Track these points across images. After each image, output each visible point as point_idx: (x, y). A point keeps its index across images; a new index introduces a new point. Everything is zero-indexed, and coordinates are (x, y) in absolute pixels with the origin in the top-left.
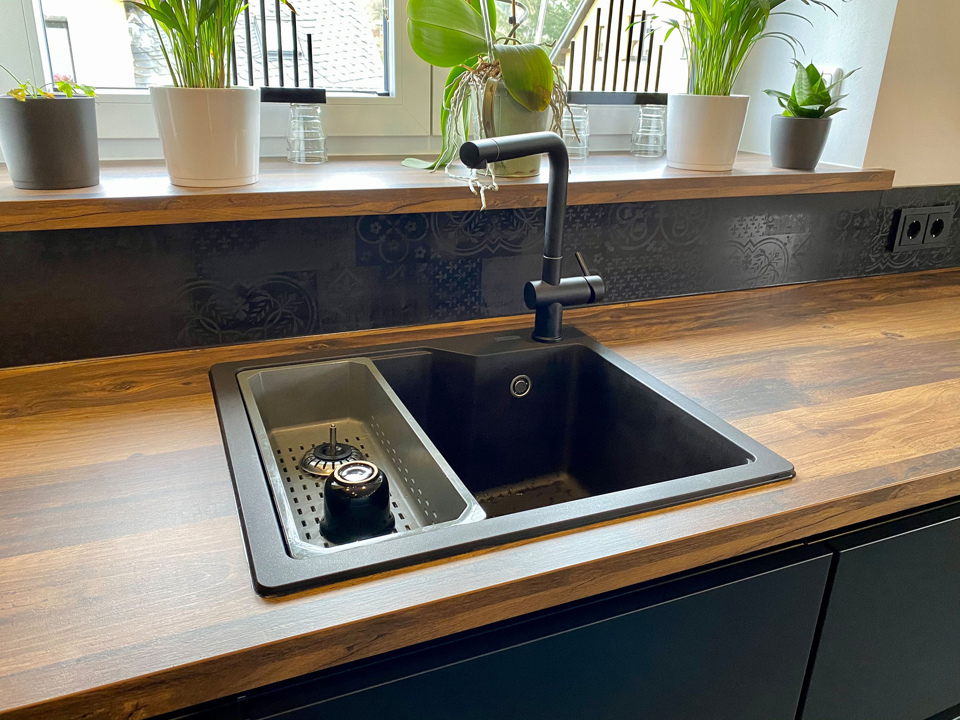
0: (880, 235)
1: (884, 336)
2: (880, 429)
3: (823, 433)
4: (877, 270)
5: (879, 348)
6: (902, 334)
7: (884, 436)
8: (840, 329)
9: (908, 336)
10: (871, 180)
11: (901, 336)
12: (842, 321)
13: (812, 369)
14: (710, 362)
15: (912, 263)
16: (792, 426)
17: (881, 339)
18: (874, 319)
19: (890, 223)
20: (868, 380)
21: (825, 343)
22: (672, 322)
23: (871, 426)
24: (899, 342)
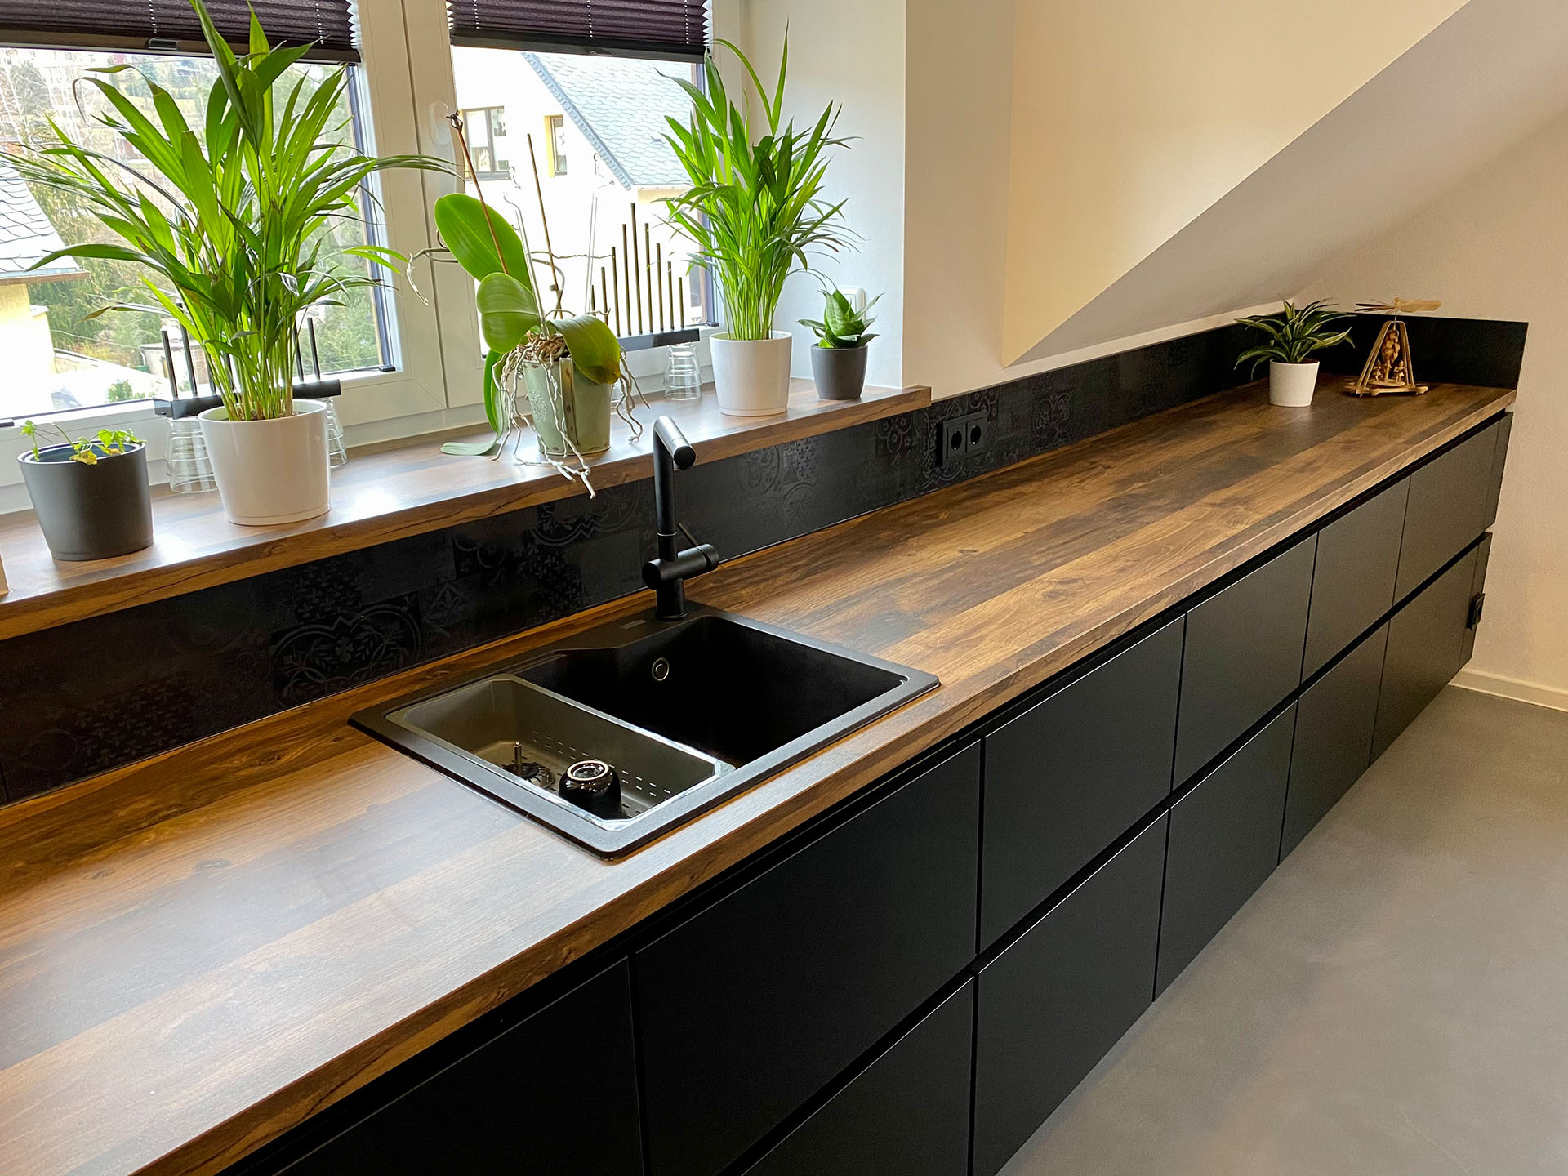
0: (929, 451)
1: (961, 554)
2: (987, 636)
3: (947, 648)
4: (932, 487)
5: (961, 566)
6: (975, 549)
7: (991, 641)
8: (924, 554)
9: (981, 550)
10: (913, 400)
11: (975, 551)
12: (920, 546)
13: (916, 597)
14: (829, 608)
15: (961, 473)
16: (921, 648)
17: (961, 558)
18: (948, 539)
19: (935, 438)
20: (962, 598)
21: (916, 571)
22: (776, 577)
23: (979, 635)
24: (975, 557)
